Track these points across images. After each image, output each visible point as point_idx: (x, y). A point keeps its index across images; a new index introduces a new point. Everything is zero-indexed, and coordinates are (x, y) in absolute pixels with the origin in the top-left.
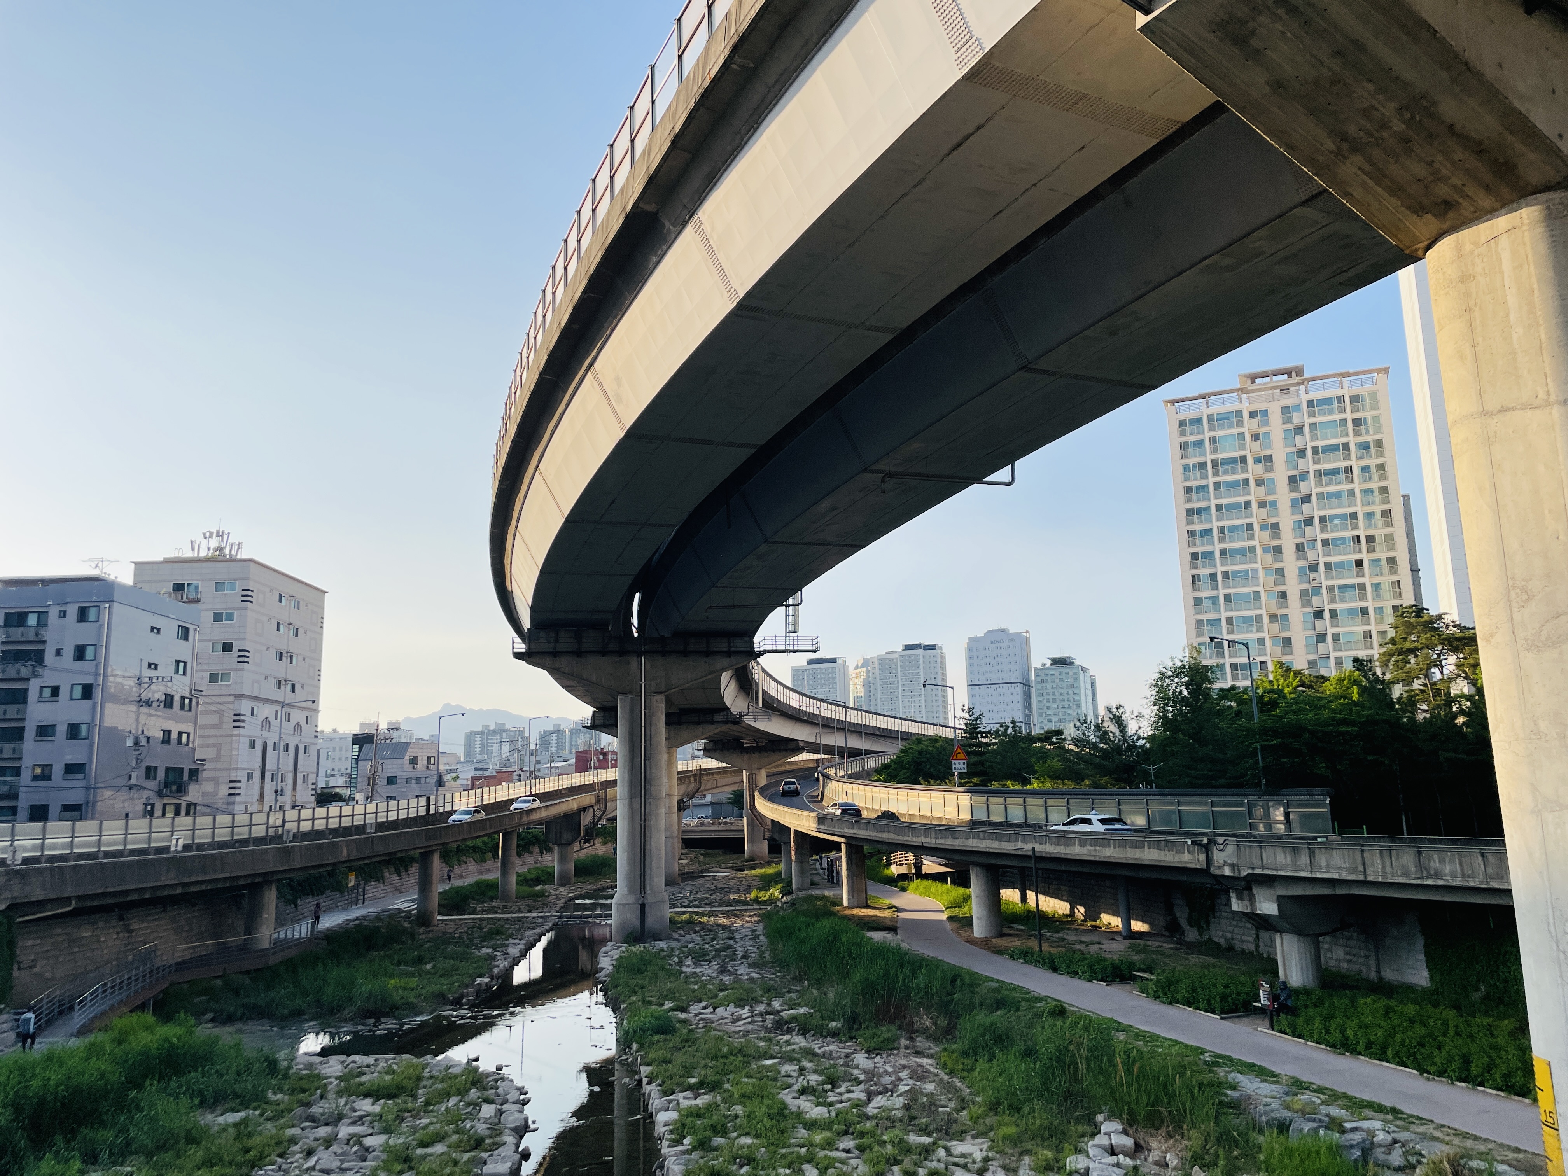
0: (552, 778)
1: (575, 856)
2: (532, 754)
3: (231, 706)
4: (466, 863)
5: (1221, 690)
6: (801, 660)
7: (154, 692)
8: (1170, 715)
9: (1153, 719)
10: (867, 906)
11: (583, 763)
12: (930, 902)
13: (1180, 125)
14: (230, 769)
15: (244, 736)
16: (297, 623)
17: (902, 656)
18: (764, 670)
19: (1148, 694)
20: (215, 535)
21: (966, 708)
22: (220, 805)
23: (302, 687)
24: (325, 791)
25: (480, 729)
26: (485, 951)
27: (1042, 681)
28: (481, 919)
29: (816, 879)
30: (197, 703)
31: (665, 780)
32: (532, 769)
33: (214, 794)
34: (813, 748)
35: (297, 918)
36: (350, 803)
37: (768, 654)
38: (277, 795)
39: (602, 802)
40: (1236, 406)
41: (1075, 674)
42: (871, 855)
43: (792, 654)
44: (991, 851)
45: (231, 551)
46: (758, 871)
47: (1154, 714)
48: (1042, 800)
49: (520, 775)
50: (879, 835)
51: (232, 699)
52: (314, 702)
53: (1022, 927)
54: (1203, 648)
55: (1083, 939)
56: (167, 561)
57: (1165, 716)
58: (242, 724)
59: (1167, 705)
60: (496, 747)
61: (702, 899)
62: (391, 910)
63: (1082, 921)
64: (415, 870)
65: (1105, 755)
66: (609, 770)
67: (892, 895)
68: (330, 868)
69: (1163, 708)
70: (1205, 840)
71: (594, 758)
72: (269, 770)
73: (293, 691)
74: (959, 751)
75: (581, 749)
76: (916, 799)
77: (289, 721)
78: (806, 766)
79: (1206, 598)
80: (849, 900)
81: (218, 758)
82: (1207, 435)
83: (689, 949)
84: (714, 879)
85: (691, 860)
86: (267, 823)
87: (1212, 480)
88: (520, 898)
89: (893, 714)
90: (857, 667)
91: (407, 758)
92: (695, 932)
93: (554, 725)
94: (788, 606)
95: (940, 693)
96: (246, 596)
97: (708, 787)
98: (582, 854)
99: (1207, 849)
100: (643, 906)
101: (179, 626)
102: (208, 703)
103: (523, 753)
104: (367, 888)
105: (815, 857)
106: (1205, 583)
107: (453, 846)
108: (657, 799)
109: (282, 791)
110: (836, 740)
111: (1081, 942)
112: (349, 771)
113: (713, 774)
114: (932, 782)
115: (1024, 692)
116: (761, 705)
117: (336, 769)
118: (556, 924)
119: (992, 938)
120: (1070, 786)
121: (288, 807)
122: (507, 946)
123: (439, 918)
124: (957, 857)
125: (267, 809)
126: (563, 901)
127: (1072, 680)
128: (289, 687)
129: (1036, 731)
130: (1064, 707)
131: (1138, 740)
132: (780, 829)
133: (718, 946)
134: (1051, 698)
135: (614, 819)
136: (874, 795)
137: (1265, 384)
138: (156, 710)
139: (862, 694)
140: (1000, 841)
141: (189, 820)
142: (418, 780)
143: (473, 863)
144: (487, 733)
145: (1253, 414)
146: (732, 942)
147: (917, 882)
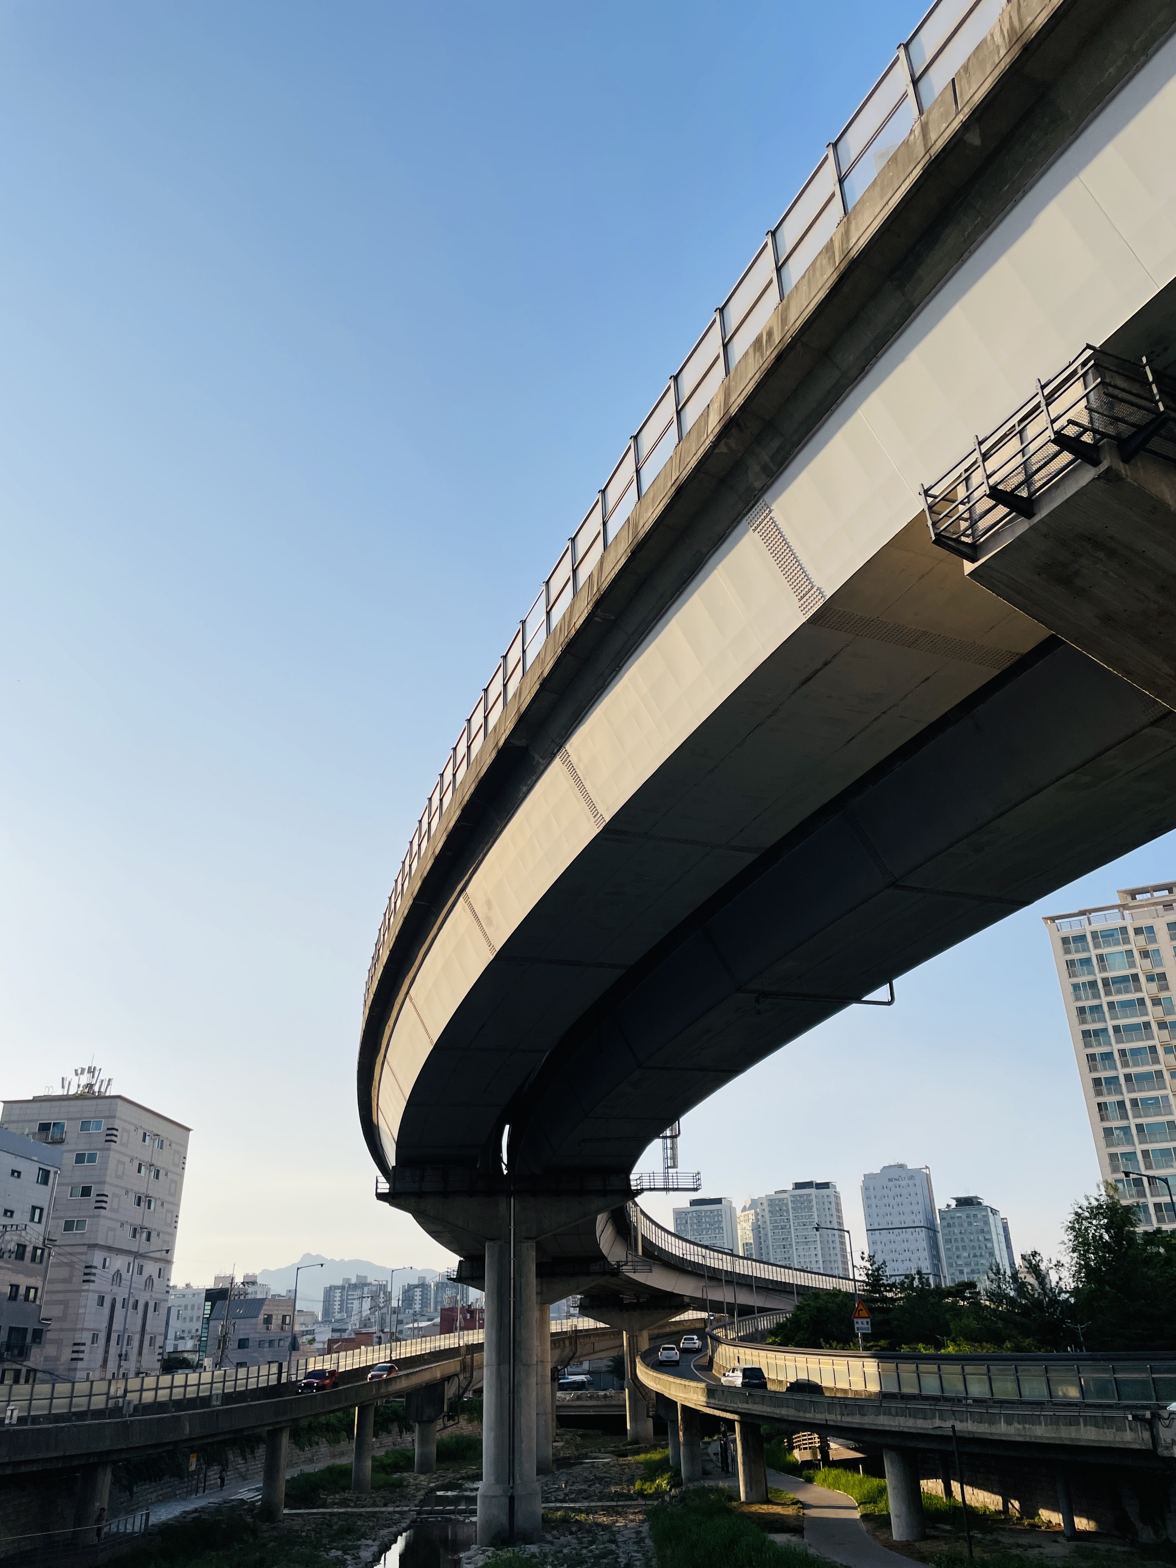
0: (414, 1341)
1: (438, 1436)
2: (394, 1313)
3: (83, 1257)
4: (317, 1444)
5: (1146, 1233)
6: (683, 1200)
7: (9, 1242)
8: (1092, 1263)
9: (1074, 1269)
10: (768, 1502)
11: (447, 1326)
12: (840, 1496)
13: (1019, 656)
14: (74, 1330)
15: (94, 1291)
16: (158, 1163)
17: (793, 1196)
18: (642, 1212)
19: (1066, 1238)
20: (86, 1071)
21: (866, 1256)
22: (61, 1370)
23: (158, 1235)
24: (173, 1356)
25: (339, 1283)
26: (334, 1553)
27: (949, 1225)
28: (331, 1514)
29: (709, 1467)
30: (49, 1254)
31: (536, 1343)
32: (394, 1330)
33: (57, 1358)
34: (699, 1304)
35: (132, 1508)
36: (197, 1371)
37: (646, 1193)
38: (120, 1360)
39: (469, 1369)
40: (1120, 923)
41: (983, 1216)
42: (769, 1438)
43: (671, 1193)
44: (906, 1430)
45: (100, 1088)
46: (642, 1457)
47: (1074, 1262)
48: (960, 1367)
49: (380, 1338)
50: (777, 1411)
51: (84, 1249)
52: (167, 1251)
53: (948, 1527)
54: (1120, 1186)
55: (1020, 1541)
56: (36, 1100)
57: (1087, 1265)
58: (92, 1278)
59: (1087, 1251)
60: (356, 1303)
61: (580, 1492)
62: (233, 1500)
63: (1018, 1519)
64: (261, 1451)
65: (1026, 1311)
66: (476, 1331)
67: (797, 1488)
68: (170, 1448)
69: (1084, 1255)
70: (1148, 1414)
71: (460, 1316)
72: (115, 1331)
73: (148, 1239)
74: (861, 1307)
75: (447, 1306)
76: (817, 1366)
77: (141, 1274)
78: (692, 1327)
79: (1116, 1128)
80: (746, 1493)
81: (63, 1318)
82: (1093, 953)
83: (565, 1555)
84: (593, 1466)
85: (567, 1442)
86: (108, 1394)
87: (1105, 1000)
88: (377, 1488)
89: (787, 1263)
90: (744, 1209)
91: (261, 1317)
92: (571, 1533)
93: (419, 1278)
94: (665, 1137)
95: (837, 1238)
96: (110, 1135)
97: (584, 1352)
98: (446, 1434)
99: (1151, 1424)
100: (512, 1499)
101: (40, 1169)
102: (60, 1254)
103: (384, 1310)
104: (209, 1474)
105: (706, 1439)
106: (1113, 1111)
107: (304, 1423)
108: (528, 1365)
109: (126, 1355)
110: (723, 1295)
111: (1019, 1546)
112: (199, 1333)
113: (589, 1336)
114: (834, 1344)
115: (930, 1238)
116: (640, 1253)
117: (186, 1331)
118: (414, 1521)
119: (917, 1541)
120: (988, 1349)
121: (132, 1374)
122: (358, 1548)
123: (286, 1511)
124: (867, 1438)
125: (109, 1376)
126: (422, 1492)
127: (981, 1224)
128: (144, 1235)
129: (947, 1282)
130: (975, 1256)
131: (1059, 1293)
132: (665, 1403)
133: (597, 1552)
134: (960, 1244)
135: (479, 1391)
136: (769, 1361)
137: (1146, 900)
138: (7, 1262)
139: (752, 1241)
140: (915, 1417)
141: (28, 1387)
142: (271, 1342)
143: (326, 1444)
144: (348, 1288)
145: (1138, 931)
146: (613, 1547)
147: (824, 1471)
